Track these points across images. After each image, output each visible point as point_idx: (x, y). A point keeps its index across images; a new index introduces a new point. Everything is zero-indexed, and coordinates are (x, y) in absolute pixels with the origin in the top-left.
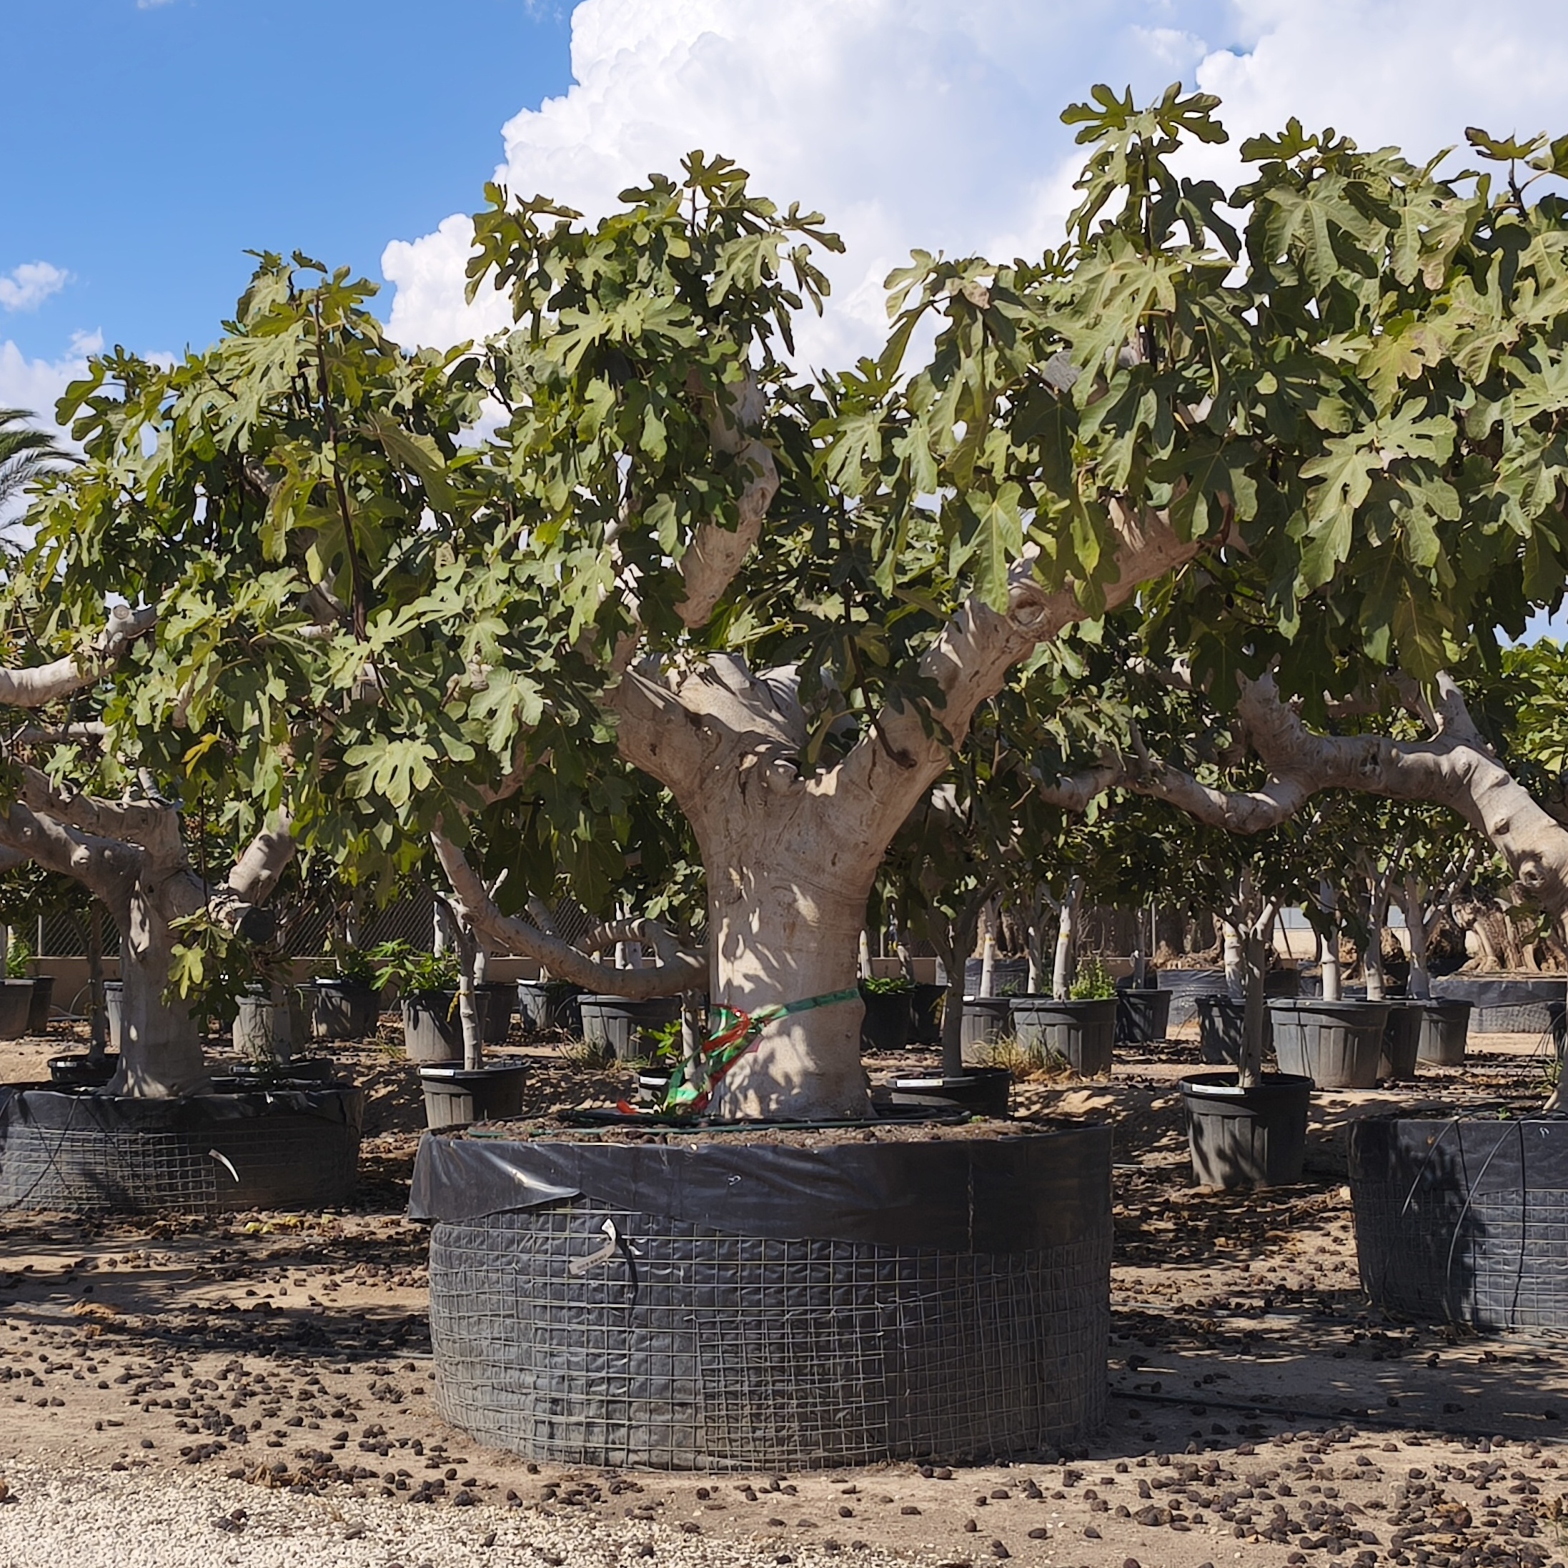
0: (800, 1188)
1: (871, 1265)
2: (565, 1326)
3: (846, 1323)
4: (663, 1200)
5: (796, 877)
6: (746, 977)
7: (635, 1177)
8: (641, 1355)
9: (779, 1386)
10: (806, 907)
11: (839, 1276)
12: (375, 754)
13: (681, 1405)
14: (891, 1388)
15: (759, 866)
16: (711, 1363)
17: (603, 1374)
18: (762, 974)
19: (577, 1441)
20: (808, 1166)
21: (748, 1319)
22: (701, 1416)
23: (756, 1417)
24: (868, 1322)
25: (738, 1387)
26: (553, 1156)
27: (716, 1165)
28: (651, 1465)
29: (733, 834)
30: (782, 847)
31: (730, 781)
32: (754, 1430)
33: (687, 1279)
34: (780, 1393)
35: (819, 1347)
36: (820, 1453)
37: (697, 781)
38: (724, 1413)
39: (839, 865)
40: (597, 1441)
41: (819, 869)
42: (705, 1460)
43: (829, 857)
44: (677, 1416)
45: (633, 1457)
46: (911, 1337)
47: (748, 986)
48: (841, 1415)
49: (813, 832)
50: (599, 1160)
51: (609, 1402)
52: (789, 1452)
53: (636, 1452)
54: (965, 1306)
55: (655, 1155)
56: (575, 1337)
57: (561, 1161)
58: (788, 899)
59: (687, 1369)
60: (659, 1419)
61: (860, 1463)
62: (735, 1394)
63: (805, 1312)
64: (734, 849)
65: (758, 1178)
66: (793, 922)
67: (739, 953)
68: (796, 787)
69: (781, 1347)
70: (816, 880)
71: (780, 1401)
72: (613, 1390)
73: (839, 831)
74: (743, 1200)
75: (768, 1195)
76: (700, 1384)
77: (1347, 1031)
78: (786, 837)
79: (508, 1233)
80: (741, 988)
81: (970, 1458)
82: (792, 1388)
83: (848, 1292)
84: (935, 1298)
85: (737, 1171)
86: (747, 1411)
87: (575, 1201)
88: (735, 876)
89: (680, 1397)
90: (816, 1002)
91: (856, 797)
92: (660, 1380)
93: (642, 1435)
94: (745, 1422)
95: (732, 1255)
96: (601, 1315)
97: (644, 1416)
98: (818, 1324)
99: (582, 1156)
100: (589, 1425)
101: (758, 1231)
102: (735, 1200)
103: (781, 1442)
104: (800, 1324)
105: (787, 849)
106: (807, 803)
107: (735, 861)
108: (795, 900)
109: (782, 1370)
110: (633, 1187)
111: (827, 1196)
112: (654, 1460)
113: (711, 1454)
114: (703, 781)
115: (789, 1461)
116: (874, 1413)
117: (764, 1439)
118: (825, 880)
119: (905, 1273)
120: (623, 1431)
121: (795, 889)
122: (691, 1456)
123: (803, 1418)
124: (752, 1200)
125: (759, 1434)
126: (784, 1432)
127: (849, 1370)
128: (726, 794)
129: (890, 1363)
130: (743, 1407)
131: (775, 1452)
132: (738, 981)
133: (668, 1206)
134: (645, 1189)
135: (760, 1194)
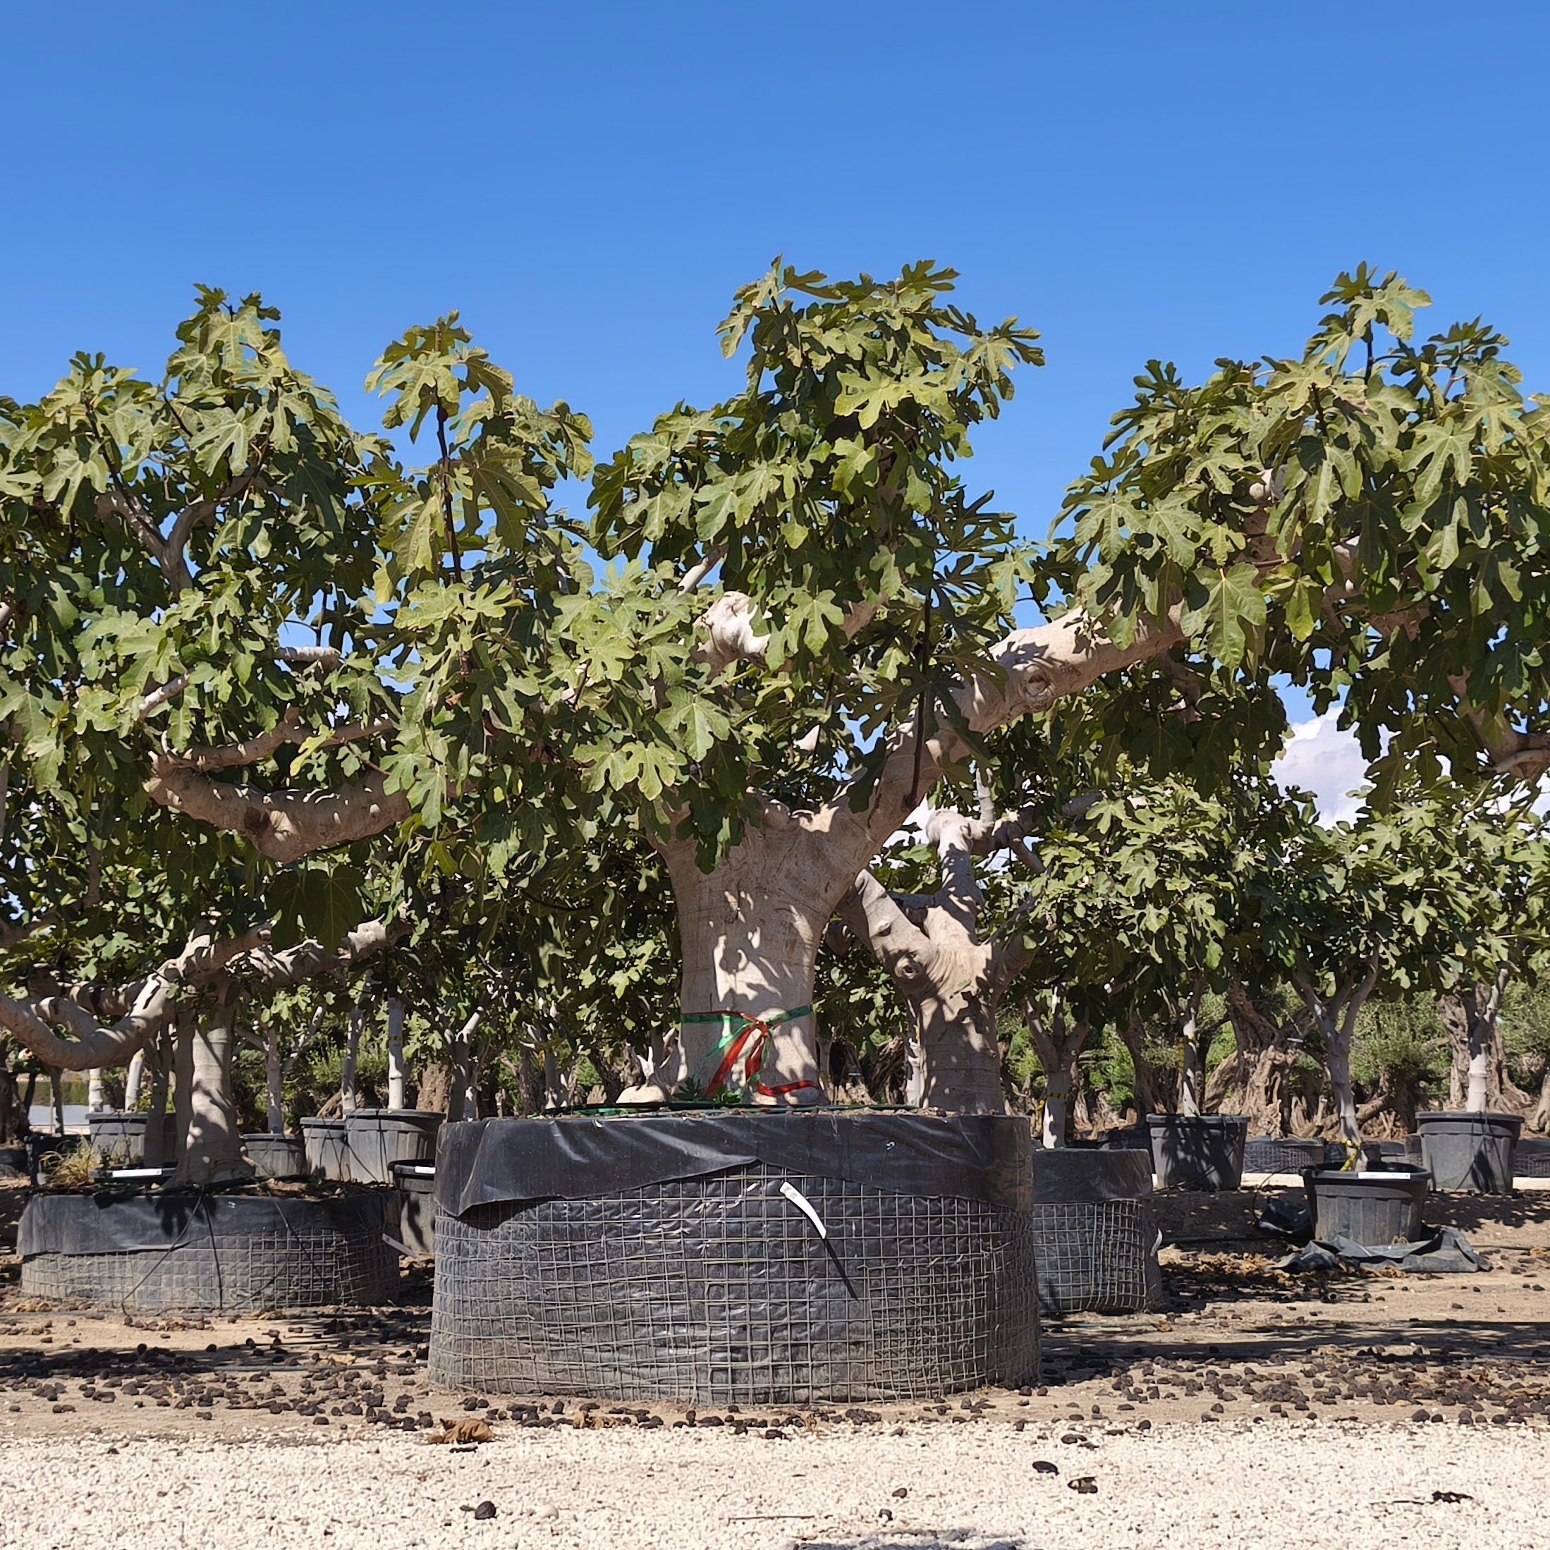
0: (935, 1152)
1: (978, 1219)
2: (746, 1281)
4: (834, 1164)
5: (796, 902)
6: (750, 986)
7: (810, 1144)
8: (821, 1302)
9: (926, 1324)
10: (802, 925)
12: (601, 754)
13: (856, 1343)
14: (988, 1324)
15: (760, 890)
16: (878, 1305)
17: (785, 1320)
18: (765, 983)
19: (763, 1383)
20: (941, 1133)
21: (903, 1267)
22: (871, 1353)
23: (910, 1351)
24: (978, 1267)
25: (898, 1326)
26: (727, 1128)
27: (877, 1132)
29: (733, 862)
30: (782, 875)
32: (909, 1363)
33: (858, 1232)
34: (926, 1330)
35: (951, 1289)
36: (951, 1381)
38: (888, 1349)
39: (830, 892)
40: (784, 1380)
41: (815, 895)
42: (871, 1392)
43: (824, 885)
44: (853, 1354)
45: (817, 1393)
47: (751, 994)
48: (961, 1347)
49: (809, 863)
50: (775, 1130)
51: (792, 1345)
52: (933, 1381)
53: (818, 1388)
55: (827, 1123)
56: (755, 1289)
57: (735, 1132)
58: (787, 919)
59: (860, 1311)
60: (839, 1357)
61: (972, 1389)
62: (896, 1332)
63: (942, 1259)
64: (734, 874)
65: (909, 1145)
66: (794, 939)
67: (741, 965)
68: (792, 823)
69: (927, 1290)
70: (812, 904)
71: (926, 1336)
72: (795, 1334)
73: (836, 863)
74: (896, 1163)
75: (915, 1158)
76: (871, 1324)
77: (420, 1135)
78: (786, 865)
79: (671, 1202)
80: (745, 996)
82: (934, 1324)
83: (966, 1242)
85: (892, 1137)
86: (904, 1346)
87: (749, 1167)
88: (731, 899)
89: (854, 1337)
91: (854, 834)
92: (838, 1323)
93: (824, 1373)
94: (903, 1356)
95: (891, 1211)
96: (782, 1268)
97: (826, 1356)
98: (950, 1269)
99: (758, 1127)
100: (775, 1367)
101: (909, 1189)
102: (890, 1162)
103: (927, 1372)
104: (938, 1269)
105: (787, 876)
106: (803, 837)
107: (733, 886)
108: (794, 921)
109: (928, 1309)
110: (809, 1153)
111: (956, 1160)
112: (832, 1394)
113: (877, 1386)
115: (932, 1389)
117: (916, 1370)
118: (820, 905)
119: (994, 1226)
120: (807, 1370)
121: (793, 910)
122: (864, 1389)
123: (940, 1350)
124: (903, 1163)
125: (912, 1366)
126: (929, 1364)
127: (966, 1309)
130: (902, 1343)
132: (741, 989)
133: (841, 1169)
134: (817, 1154)
135: (909, 1158)
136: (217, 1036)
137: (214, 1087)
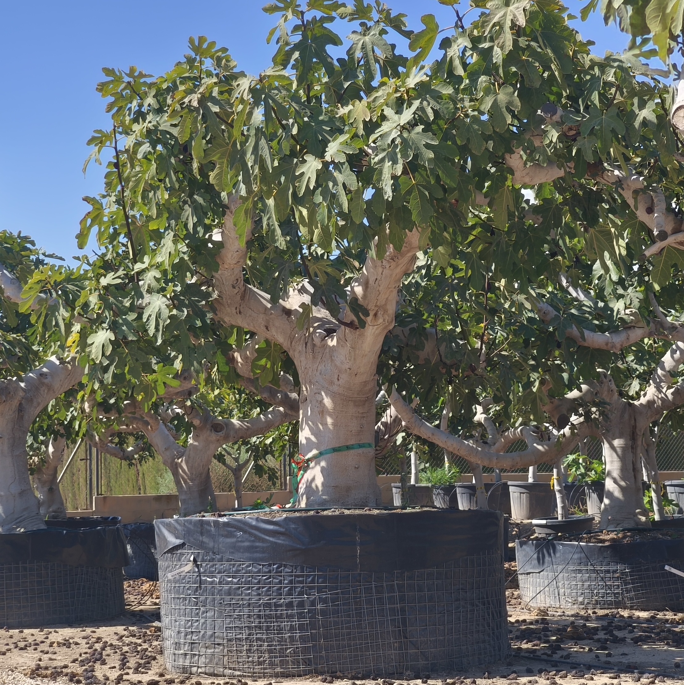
0: (267, 538)
1: (302, 576)
2: (179, 607)
3: (290, 605)
4: (212, 544)
5: (323, 388)
6: (306, 438)
7: (202, 534)
8: (203, 620)
9: (259, 636)
10: (327, 402)
11: (286, 582)
13: (219, 644)
14: (313, 638)
15: (310, 383)
16: (229, 624)
17: (190, 630)
18: (311, 436)
20: (271, 527)
21: (245, 602)
22: (226, 650)
23: (249, 651)
24: (301, 604)
25: (240, 636)
26: (176, 525)
27: (232, 527)
28: (206, 674)
29: (302, 368)
30: (318, 373)
31: (302, 341)
32: (249, 657)
33: (220, 583)
34: (259, 639)
35: (277, 617)
36: (278, 670)
37: (289, 343)
38: (235, 649)
39: (341, 380)
40: (188, 662)
41: (332, 383)
42: (228, 672)
43: (336, 377)
44: (216, 650)
45: (200, 670)
46: (323, 613)
48: (288, 651)
49: (330, 364)
51: (192, 643)
52: (265, 669)
53: (201, 667)
54: (355, 598)
55: (209, 523)
56: (182, 612)
57: (178, 527)
58: (320, 399)
59: (220, 627)
60: (209, 651)
61: (299, 676)
62: (240, 639)
63: (270, 599)
64: (303, 375)
65: (250, 534)
66: (323, 409)
67: (304, 427)
68: (323, 342)
69: (259, 617)
70: (331, 388)
71: (260, 643)
72: (194, 638)
73: (338, 363)
74: (243, 544)
75: (253, 541)
76: (225, 634)
81: (360, 676)
82: (264, 637)
83: (290, 590)
84: (337, 594)
85: (240, 529)
86: (245, 648)
87: (183, 546)
88: (304, 389)
89: (218, 641)
90: (335, 450)
91: (342, 346)
92: (209, 633)
93: (203, 659)
94: (244, 653)
95: (238, 571)
96: (190, 601)
97: (203, 650)
98: (276, 605)
99: (184, 525)
100: (186, 655)
101: (250, 559)
102: (239, 544)
103: (260, 663)
104: (268, 605)
105: (320, 374)
106: (328, 350)
107: (304, 381)
108: (323, 399)
109: (260, 628)
110: (201, 539)
111: (279, 542)
112: (207, 671)
113: (230, 668)
114: (291, 343)
115: (264, 673)
116: (305, 650)
117: (253, 662)
118: (335, 388)
119: (320, 580)
120: (197, 657)
121: (323, 393)
122: (222, 670)
123: (270, 652)
124: (246, 544)
125: (250, 659)
126: (262, 659)
127: (292, 628)
128: (300, 348)
129: (313, 625)
130: (243, 646)
131: (257, 669)
133: (214, 547)
134: (205, 539)
135: (250, 541)
136: (617, 443)
137: (616, 474)
